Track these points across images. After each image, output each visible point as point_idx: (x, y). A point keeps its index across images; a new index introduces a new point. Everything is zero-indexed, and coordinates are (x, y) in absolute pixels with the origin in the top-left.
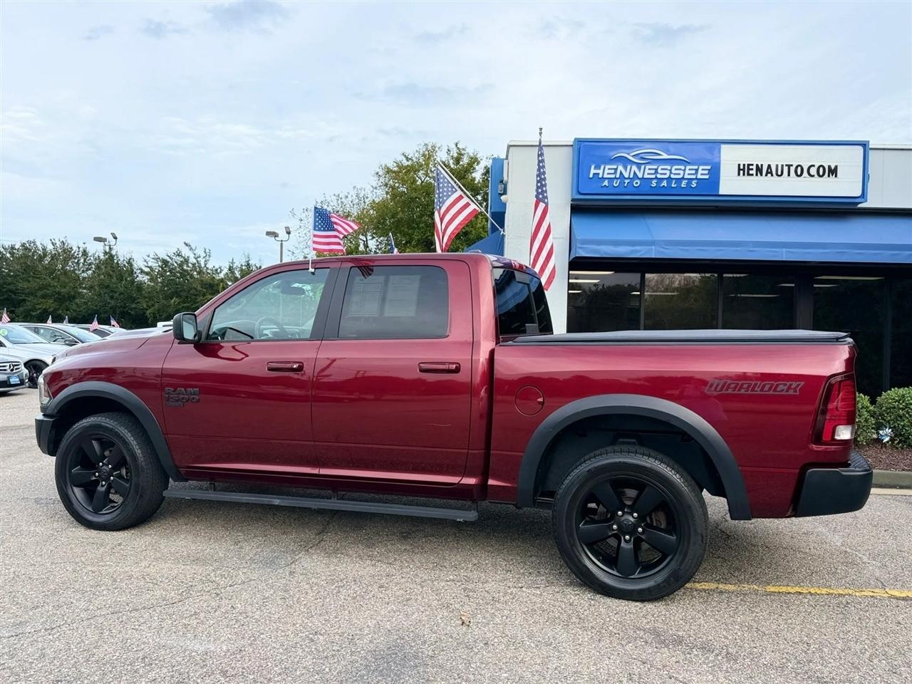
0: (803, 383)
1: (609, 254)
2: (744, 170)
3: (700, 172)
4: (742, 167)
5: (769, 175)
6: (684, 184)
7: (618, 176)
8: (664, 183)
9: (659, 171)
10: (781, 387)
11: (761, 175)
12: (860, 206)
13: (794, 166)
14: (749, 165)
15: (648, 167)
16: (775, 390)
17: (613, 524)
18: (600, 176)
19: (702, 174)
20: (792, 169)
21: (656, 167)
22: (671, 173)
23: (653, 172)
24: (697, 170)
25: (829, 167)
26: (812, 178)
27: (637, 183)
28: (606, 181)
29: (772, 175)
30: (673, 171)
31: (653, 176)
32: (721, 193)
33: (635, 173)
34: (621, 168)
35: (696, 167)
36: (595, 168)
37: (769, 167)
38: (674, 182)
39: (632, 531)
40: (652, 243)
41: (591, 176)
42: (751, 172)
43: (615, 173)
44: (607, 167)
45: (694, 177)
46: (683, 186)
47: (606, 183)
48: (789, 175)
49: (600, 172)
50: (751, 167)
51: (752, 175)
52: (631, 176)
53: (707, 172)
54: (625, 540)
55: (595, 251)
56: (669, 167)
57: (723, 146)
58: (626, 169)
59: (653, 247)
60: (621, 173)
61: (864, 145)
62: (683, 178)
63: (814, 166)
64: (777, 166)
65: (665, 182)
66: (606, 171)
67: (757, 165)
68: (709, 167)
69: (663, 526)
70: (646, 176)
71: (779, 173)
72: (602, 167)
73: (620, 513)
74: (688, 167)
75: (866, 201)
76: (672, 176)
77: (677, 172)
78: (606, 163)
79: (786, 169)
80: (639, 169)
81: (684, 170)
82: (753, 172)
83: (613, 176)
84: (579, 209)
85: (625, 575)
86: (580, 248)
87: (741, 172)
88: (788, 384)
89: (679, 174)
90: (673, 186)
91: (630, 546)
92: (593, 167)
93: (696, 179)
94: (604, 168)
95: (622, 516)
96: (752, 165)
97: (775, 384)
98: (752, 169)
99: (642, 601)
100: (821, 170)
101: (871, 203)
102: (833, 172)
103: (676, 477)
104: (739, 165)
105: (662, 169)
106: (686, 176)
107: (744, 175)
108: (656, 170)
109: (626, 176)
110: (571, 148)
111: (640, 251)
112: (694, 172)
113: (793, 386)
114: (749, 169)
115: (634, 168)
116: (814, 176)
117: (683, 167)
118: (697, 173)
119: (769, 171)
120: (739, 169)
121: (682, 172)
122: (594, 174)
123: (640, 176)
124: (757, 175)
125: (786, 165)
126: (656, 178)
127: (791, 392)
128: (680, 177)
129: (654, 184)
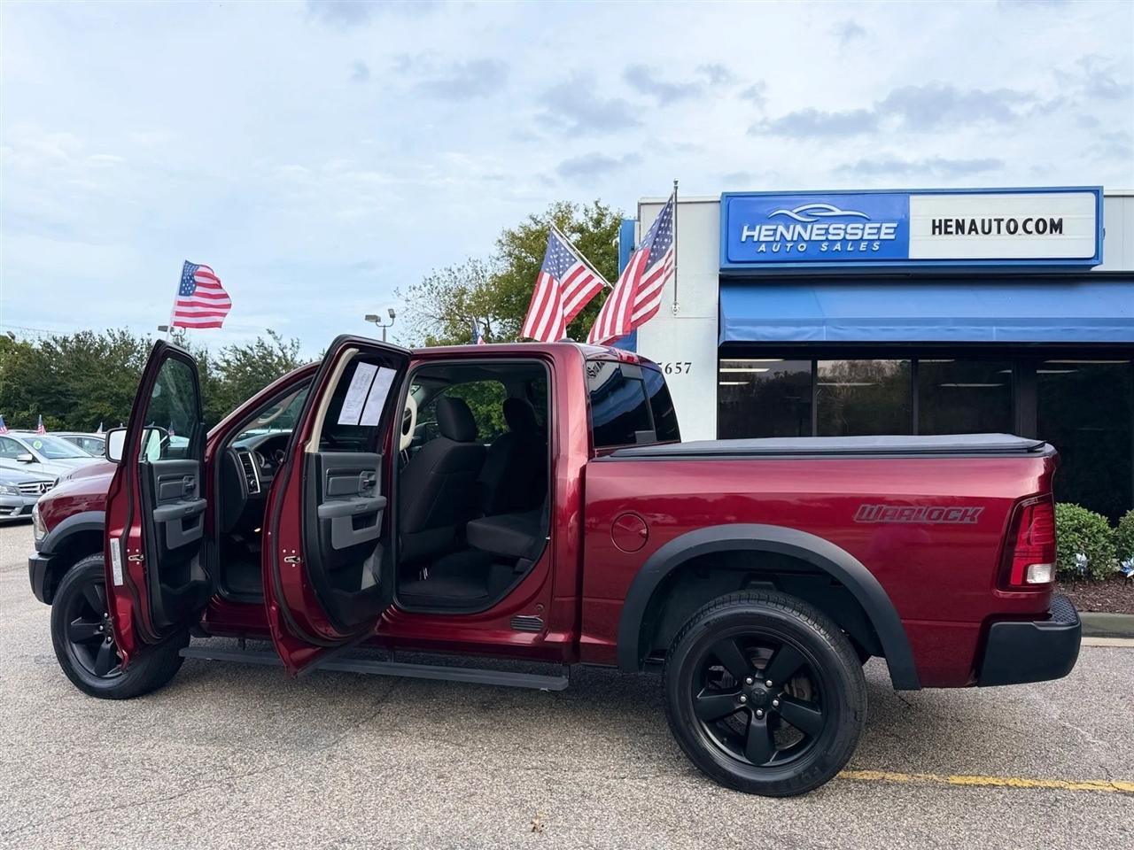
0: (982, 509)
1: (767, 337)
2: (940, 227)
3: (884, 231)
4: (937, 224)
5: (973, 233)
6: (863, 246)
7: (778, 239)
8: (838, 247)
9: (831, 231)
10: (952, 515)
11: (963, 233)
12: (1093, 269)
13: (1006, 221)
14: (946, 221)
15: (816, 226)
16: (946, 518)
17: (741, 695)
18: (756, 239)
19: (886, 234)
20: (1003, 225)
21: (826, 226)
22: (846, 233)
23: (823, 232)
24: (879, 229)
25: (1052, 220)
26: (1031, 235)
27: (802, 247)
28: (763, 245)
29: (977, 233)
30: (849, 231)
31: (824, 238)
32: (910, 257)
33: (799, 234)
34: (781, 229)
35: (878, 225)
36: (749, 229)
37: (973, 222)
38: (850, 245)
39: (766, 705)
40: (824, 322)
41: (744, 239)
42: (949, 230)
43: (774, 234)
44: (764, 227)
45: (876, 237)
46: (861, 249)
47: (763, 248)
48: (999, 232)
49: (756, 233)
50: (949, 223)
51: (951, 233)
52: (795, 238)
53: (892, 231)
54: (757, 716)
55: (750, 334)
56: (843, 226)
57: (913, 198)
58: (787, 228)
59: (824, 327)
60: (782, 234)
61: (1097, 191)
62: (861, 239)
63: (1031, 220)
64: (983, 221)
65: (839, 244)
66: (763, 233)
67: (957, 221)
68: (895, 225)
69: (807, 697)
70: (814, 238)
71: (986, 230)
72: (758, 228)
73: (749, 680)
74: (868, 226)
75: (1101, 263)
76: (848, 237)
77: (854, 231)
78: (762, 224)
79: (994, 224)
80: (805, 229)
81: (863, 229)
82: (953, 229)
83: (772, 239)
84: (728, 281)
85: (757, 762)
86: (731, 330)
87: (937, 230)
88: (963, 509)
89: (857, 234)
90: (849, 249)
91: (763, 724)
92: (746, 228)
93: (879, 239)
94: (760, 229)
95: (753, 683)
96: (951, 220)
97: (946, 509)
98: (951, 226)
99: (780, 797)
100: (1041, 224)
101: (1108, 265)
102: (1057, 226)
103: (821, 634)
104: (934, 221)
105: (834, 229)
106: (866, 237)
107: (940, 233)
108: (827, 229)
109: (789, 238)
110: (718, 204)
111: (807, 332)
112: (875, 231)
113: (970, 513)
114: (946, 226)
115: (799, 228)
116: (1031, 233)
117: (861, 226)
118: (879, 232)
119: (973, 227)
120: (934, 227)
121: (860, 232)
122: (747, 236)
123: (807, 238)
124: (957, 233)
125: (995, 220)
126: (827, 240)
127: (967, 520)
128: (858, 237)
129: (824, 248)
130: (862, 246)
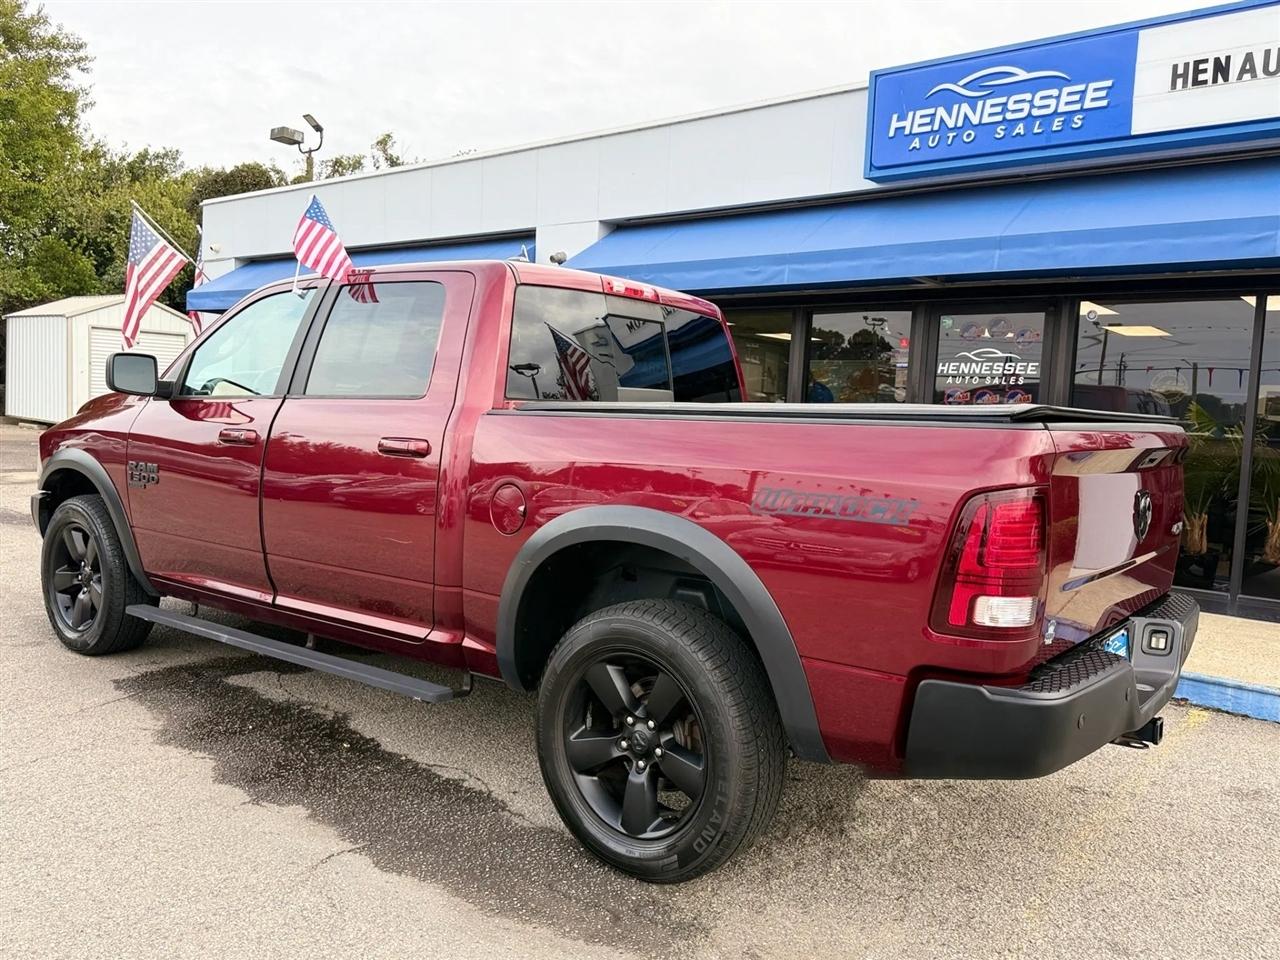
2: (1185, 76)
3: (1090, 94)
4: (1180, 71)
5: (1247, 76)
6: (1056, 125)
7: (936, 127)
8: (1020, 129)
9: (1011, 106)
11: (1226, 79)
14: (1197, 63)
15: (990, 102)
18: (907, 132)
19: (1094, 99)
21: (1003, 100)
22: (1032, 106)
23: (999, 109)
24: (1083, 92)
28: (917, 140)
29: (1255, 75)
30: (1037, 102)
31: (1000, 118)
32: (1134, 132)
33: (966, 117)
34: (941, 112)
35: (1081, 87)
36: (899, 120)
37: (1249, 58)
38: (1037, 124)
41: (891, 134)
42: (1201, 77)
43: (932, 123)
44: (918, 114)
45: (1077, 107)
46: (1055, 128)
47: (916, 143)
49: (907, 124)
50: (1201, 67)
51: (1205, 82)
52: (960, 124)
53: (1103, 93)
56: (1028, 96)
57: (1142, 33)
58: (950, 110)
60: (942, 120)
62: (1055, 113)
65: (1021, 125)
66: (915, 122)
67: (1217, 61)
68: (1108, 83)
70: (986, 120)
71: (1273, 70)
72: (911, 114)
74: (1066, 90)
76: (1035, 112)
77: (1046, 102)
78: (917, 108)
80: (974, 108)
81: (1058, 98)
82: (1208, 76)
83: (928, 128)
87: (1180, 81)
89: (1048, 106)
90: (1036, 131)
92: (895, 117)
93: (1082, 110)
94: (914, 114)
96: (1206, 61)
98: (1205, 71)
104: (1175, 67)
105: (1015, 103)
106: (1062, 108)
107: (1185, 84)
108: (1005, 104)
109: (951, 124)
112: (1077, 97)
114: (1197, 72)
115: (965, 108)
117: (1055, 92)
118: (1082, 100)
119: (1247, 67)
120: (1175, 76)
121: (1053, 102)
122: (897, 129)
123: (975, 121)
124: (1215, 81)
126: (1005, 120)
128: (1050, 111)
129: (1000, 132)
130: (1056, 123)
